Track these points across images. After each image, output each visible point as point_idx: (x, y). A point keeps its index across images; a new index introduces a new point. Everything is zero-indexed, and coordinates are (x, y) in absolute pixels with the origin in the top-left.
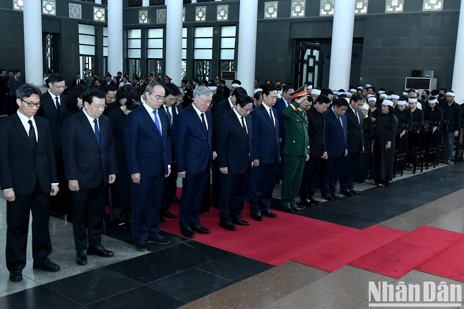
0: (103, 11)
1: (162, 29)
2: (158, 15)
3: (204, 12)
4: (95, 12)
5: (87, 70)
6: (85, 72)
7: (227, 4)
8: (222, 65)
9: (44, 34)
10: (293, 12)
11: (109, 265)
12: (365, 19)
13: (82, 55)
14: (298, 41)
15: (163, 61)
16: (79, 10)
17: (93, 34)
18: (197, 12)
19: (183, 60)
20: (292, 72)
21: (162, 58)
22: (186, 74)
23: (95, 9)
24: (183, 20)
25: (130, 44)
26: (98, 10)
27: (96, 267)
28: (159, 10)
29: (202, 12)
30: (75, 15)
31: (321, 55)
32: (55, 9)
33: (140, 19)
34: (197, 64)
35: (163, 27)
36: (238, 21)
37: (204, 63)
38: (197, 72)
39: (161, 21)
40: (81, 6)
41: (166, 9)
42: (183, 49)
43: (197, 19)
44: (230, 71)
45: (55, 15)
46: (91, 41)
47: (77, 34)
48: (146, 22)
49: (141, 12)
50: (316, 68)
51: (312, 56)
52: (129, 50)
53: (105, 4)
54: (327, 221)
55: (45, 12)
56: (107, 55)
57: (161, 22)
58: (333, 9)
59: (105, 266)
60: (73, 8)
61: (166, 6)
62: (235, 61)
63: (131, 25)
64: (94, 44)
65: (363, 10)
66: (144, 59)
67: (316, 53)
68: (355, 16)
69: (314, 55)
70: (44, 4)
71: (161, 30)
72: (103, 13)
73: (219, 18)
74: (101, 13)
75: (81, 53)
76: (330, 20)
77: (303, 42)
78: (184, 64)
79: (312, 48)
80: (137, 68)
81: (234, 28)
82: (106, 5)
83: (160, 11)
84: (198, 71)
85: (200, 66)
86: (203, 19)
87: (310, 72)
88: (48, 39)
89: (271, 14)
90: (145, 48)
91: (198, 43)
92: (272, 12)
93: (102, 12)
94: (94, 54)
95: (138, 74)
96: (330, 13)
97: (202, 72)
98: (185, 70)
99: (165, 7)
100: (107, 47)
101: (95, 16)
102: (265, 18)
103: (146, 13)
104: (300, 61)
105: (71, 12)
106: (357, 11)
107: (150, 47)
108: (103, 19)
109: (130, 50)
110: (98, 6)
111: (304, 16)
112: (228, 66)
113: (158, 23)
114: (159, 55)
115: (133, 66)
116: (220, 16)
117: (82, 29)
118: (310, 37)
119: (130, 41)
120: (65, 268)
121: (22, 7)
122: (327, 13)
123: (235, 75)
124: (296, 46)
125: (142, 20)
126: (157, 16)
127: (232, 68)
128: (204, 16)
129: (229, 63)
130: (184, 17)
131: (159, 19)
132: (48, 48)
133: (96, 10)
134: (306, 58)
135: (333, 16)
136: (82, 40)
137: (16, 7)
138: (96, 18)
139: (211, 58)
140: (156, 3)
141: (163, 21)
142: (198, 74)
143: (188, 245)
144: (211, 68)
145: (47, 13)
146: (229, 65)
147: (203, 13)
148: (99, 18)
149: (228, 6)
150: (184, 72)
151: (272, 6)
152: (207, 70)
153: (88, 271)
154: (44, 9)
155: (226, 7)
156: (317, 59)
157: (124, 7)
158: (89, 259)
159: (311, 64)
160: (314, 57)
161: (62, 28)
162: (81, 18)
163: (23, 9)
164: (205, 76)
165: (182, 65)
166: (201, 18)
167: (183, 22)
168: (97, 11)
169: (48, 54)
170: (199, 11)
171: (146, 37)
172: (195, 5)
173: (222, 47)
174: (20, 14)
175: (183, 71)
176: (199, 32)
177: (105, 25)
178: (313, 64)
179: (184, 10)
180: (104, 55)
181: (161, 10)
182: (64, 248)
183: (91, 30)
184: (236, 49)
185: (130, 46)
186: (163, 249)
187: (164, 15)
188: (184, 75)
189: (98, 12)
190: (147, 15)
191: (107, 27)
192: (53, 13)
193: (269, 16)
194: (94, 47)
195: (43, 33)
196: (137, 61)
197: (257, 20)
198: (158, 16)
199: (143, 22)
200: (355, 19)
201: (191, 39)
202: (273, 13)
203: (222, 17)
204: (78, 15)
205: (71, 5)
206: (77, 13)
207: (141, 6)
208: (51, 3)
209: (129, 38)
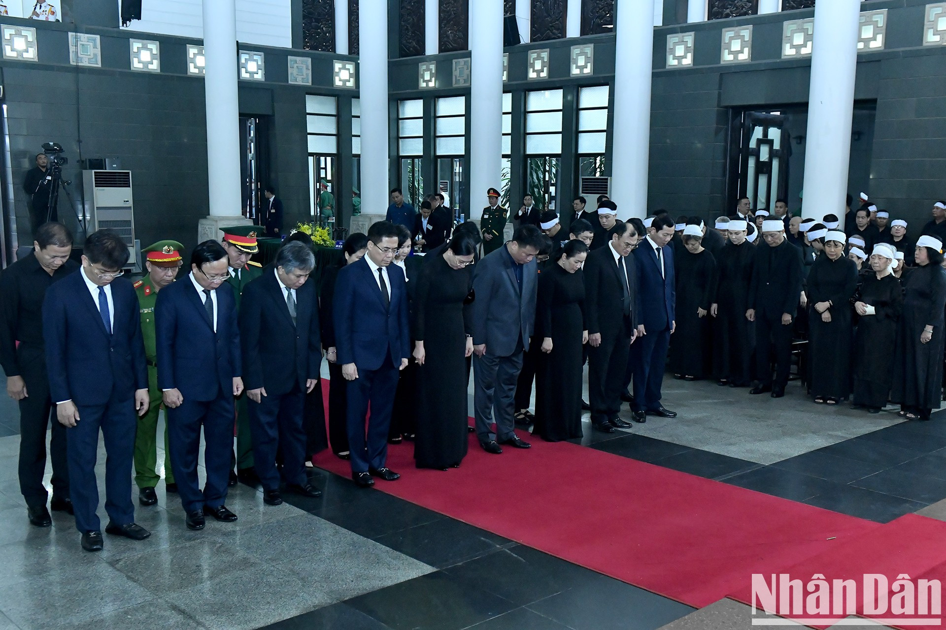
0: (351, 67)
1: (464, 97)
2: (456, 70)
3: (546, 60)
4: (337, 70)
5: (323, 181)
6: (318, 184)
7: (591, 43)
8: (581, 165)
9: (243, 117)
10: (726, 51)
11: (353, 597)
12: (879, 61)
13: (312, 154)
14: (737, 110)
15: (465, 159)
16: (307, 69)
17: (334, 113)
18: (532, 62)
19: (504, 156)
20: (724, 175)
21: (464, 154)
22: (510, 183)
23: (336, 64)
24: (505, 78)
25: (403, 128)
26: (341, 67)
27: (329, 601)
28: (456, 60)
29: (541, 61)
30: (299, 78)
31: (784, 139)
32: (263, 68)
33: (422, 80)
34: (531, 164)
35: (466, 92)
36: (613, 75)
37: (545, 160)
38: (533, 178)
39: (462, 81)
40: (310, 60)
41: (469, 59)
42: (504, 134)
43: (532, 75)
44: (598, 175)
45: (263, 80)
46: (330, 126)
47: (303, 115)
48: (432, 84)
49: (422, 67)
50: (775, 164)
51: (765, 140)
52: (400, 141)
53: (354, 53)
54: (803, 502)
55: (245, 75)
56: (359, 153)
57: (462, 84)
58: (809, 44)
59: (346, 599)
60: (295, 65)
61: (470, 53)
62: (608, 155)
63: (405, 91)
64: (334, 132)
65: (875, 41)
66: (430, 158)
67: (774, 133)
68: (858, 56)
69: (770, 137)
70: (243, 61)
71: (462, 100)
72: (352, 71)
73: (575, 71)
74: (347, 71)
75: (311, 150)
76: (804, 66)
77: (747, 112)
78: (506, 164)
79: (767, 124)
80: (416, 175)
81: (606, 89)
82: (357, 57)
83: (459, 62)
84: (535, 177)
85: (539, 167)
86: (544, 74)
87: (763, 173)
88: (250, 126)
89: (680, 58)
90: (430, 136)
91: (534, 123)
92: (682, 54)
93: (349, 69)
94: (334, 151)
95: (417, 186)
96: (805, 51)
97: (542, 180)
98: (509, 176)
99: (469, 55)
100: (359, 136)
101: (337, 79)
102: (667, 67)
103: (433, 67)
104: (740, 151)
105: (292, 74)
106: (861, 45)
107: (440, 133)
108: (351, 84)
109: (402, 141)
110: (342, 58)
111: (748, 61)
112: (594, 165)
113: (455, 85)
114: (457, 147)
115: (410, 172)
116: (577, 67)
117: (312, 104)
118: (762, 102)
119: (403, 123)
120: (268, 603)
121: (203, 68)
122: (797, 52)
123: (607, 185)
124: (733, 120)
125: (424, 81)
126: (454, 73)
127: (601, 168)
128: (545, 69)
129: (596, 160)
130: (505, 72)
131: (458, 78)
132: (250, 144)
133: (337, 66)
134: (753, 144)
135: (811, 57)
136: (312, 125)
137: (192, 70)
138: (338, 83)
139: (560, 152)
140: (451, 46)
141: (465, 82)
142: (534, 182)
143: (512, 554)
144: (560, 170)
145: (249, 77)
146: (595, 163)
147: (543, 62)
148: (345, 81)
149: (592, 45)
150: (507, 181)
151: (682, 42)
152: (553, 175)
153: (313, 609)
154: (243, 70)
155: (589, 49)
156: (777, 146)
157: (391, 58)
158: (316, 584)
159: (764, 156)
160: (771, 143)
161: (275, 104)
162: (310, 84)
163: (204, 73)
164: (547, 185)
165: (503, 167)
166: (538, 72)
167: (505, 82)
168: (340, 69)
169: (250, 156)
170: (535, 59)
171: (432, 114)
172: (527, 48)
173: (581, 129)
174: (199, 82)
175: (505, 178)
176: (536, 100)
177: (355, 94)
178: (767, 156)
179: (506, 60)
180: (354, 152)
181: (462, 61)
182: (268, 557)
183: (328, 105)
184: (609, 131)
185: (402, 134)
186: (460, 564)
187: (468, 69)
188: (507, 185)
189: (342, 70)
190: (433, 72)
191: (358, 97)
192: (259, 76)
193: (675, 62)
194: (334, 137)
195: (240, 115)
196: (416, 160)
197: (652, 73)
198: (456, 73)
199: (427, 85)
200: (858, 61)
201: (520, 114)
202: (685, 57)
203: (582, 68)
204: (305, 76)
205: (291, 61)
206: (303, 75)
207: (422, 55)
208: (255, 57)
209: (401, 117)
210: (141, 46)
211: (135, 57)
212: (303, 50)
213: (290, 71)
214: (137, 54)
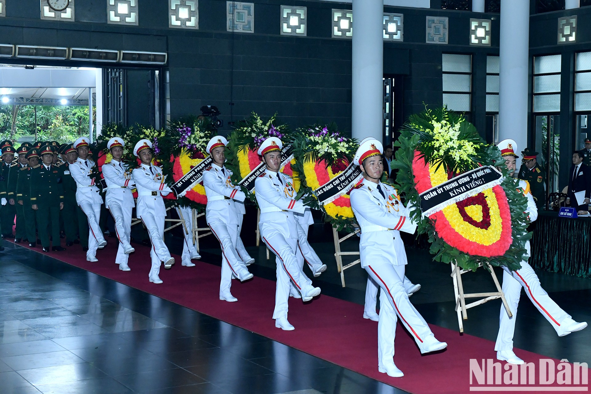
4: (473, 28)
16: (444, 28)
17: (469, 71)
23: (472, 22)
25: (538, 84)
26: (477, 25)
30: (437, 38)
32: (402, 29)
33: (561, 34)
40: (447, 19)
45: (402, 40)
46: (464, 84)
47: (439, 74)
48: (572, 39)
49: (562, 21)
52: (534, 97)
55: (386, 37)
56: (495, 111)
60: (433, 25)
63: (541, 47)
64: (468, 90)
66: (568, 115)
70: (384, 22)
72: (489, 29)
74: (483, 30)
80: (551, 132)
90: (568, 92)
93: (485, 27)
94: (467, 109)
95: (552, 146)
100: (495, 94)
101: (473, 37)
103: (574, 21)
105: (429, 34)
107: (580, 88)
108: (487, 41)
109: (536, 98)
110: (478, 16)
115: (544, 129)
117: (448, 63)
119: (538, 79)
121: (348, 31)
125: (564, 36)
132: (385, 103)
133: (474, 24)
136: (448, 83)
137: (336, 33)
138: (474, 41)
145: (389, 37)
148: (481, 39)
154: (384, 32)
161: (413, 64)
162: (446, 43)
163: (349, 35)
168: (476, 27)
171: (572, 69)
174: (345, 44)
180: (488, 110)
183: (464, 64)
185: (537, 90)
189: (478, 29)
190: (574, 26)
192: (398, 37)
194: (468, 95)
196: (552, 117)
199: (567, 39)
204: (442, 36)
205: (429, 21)
206: (440, 35)
207: (562, 9)
208: (395, 19)
209: (536, 73)
210: (290, 12)
211: (285, 23)
212: (441, 10)
213: (427, 30)
214: (287, 20)
